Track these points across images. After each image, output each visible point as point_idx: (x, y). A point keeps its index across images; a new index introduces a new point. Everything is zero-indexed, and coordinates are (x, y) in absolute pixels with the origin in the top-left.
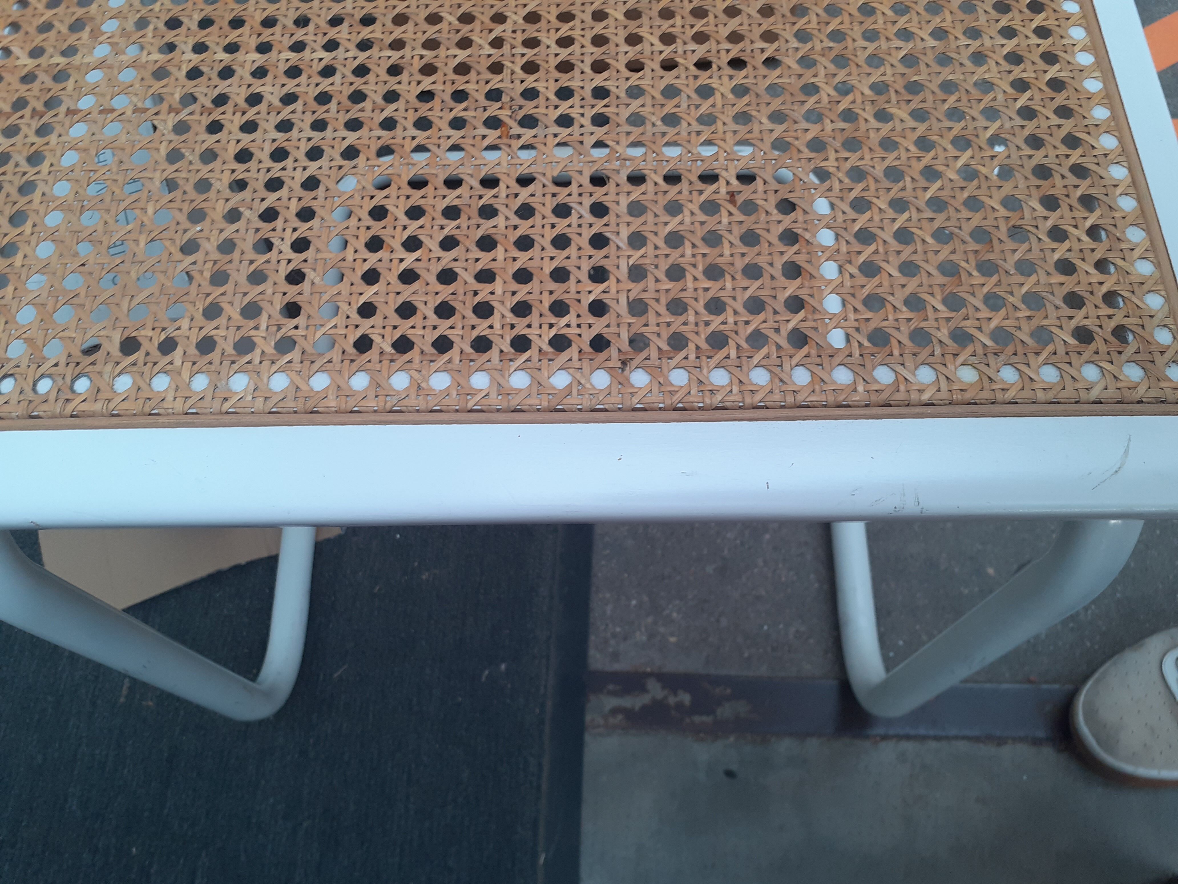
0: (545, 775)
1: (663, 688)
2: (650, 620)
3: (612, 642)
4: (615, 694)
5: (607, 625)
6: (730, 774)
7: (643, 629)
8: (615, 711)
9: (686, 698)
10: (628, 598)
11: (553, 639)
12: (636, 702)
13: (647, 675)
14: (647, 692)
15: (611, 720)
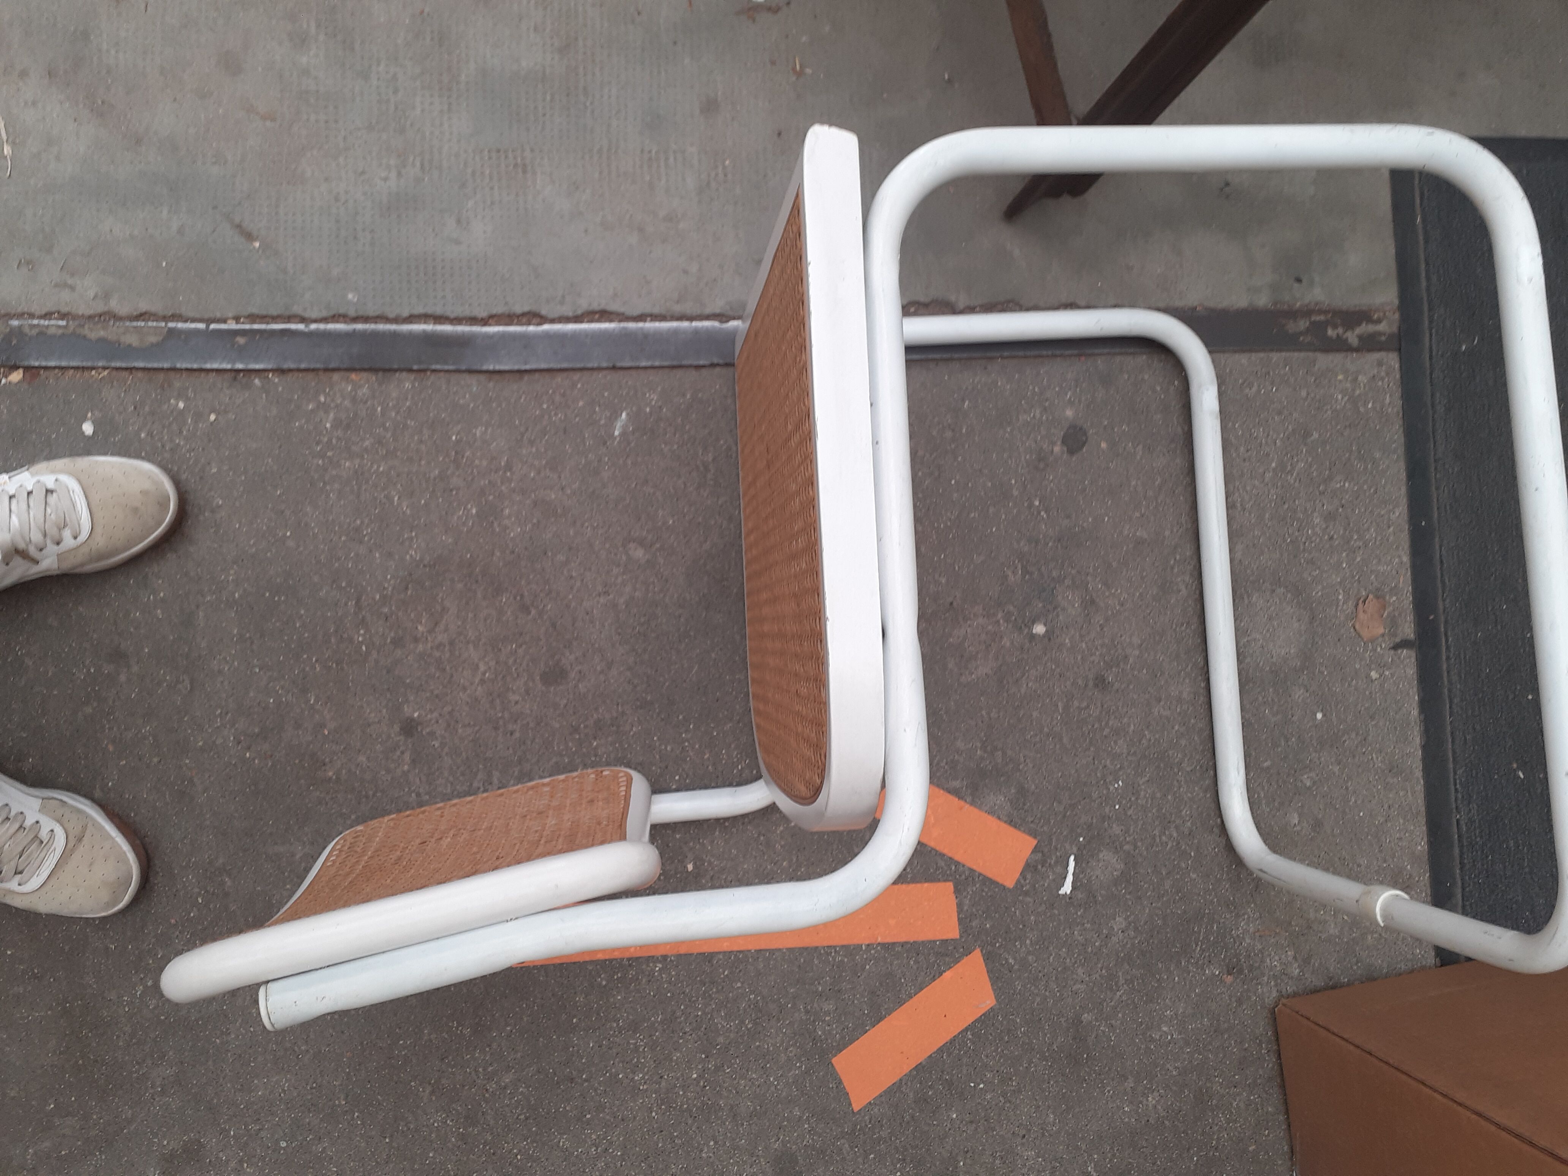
0: (1423, 275)
1: (1347, 339)
2: (1357, 392)
3: (1383, 374)
4: (1380, 334)
5: (1388, 386)
6: (1299, 280)
7: (1362, 384)
8: (1379, 321)
9: (1330, 332)
10: (1374, 408)
11: (1428, 372)
12: (1365, 328)
13: (1357, 350)
14: (1358, 336)
15: (1381, 315)
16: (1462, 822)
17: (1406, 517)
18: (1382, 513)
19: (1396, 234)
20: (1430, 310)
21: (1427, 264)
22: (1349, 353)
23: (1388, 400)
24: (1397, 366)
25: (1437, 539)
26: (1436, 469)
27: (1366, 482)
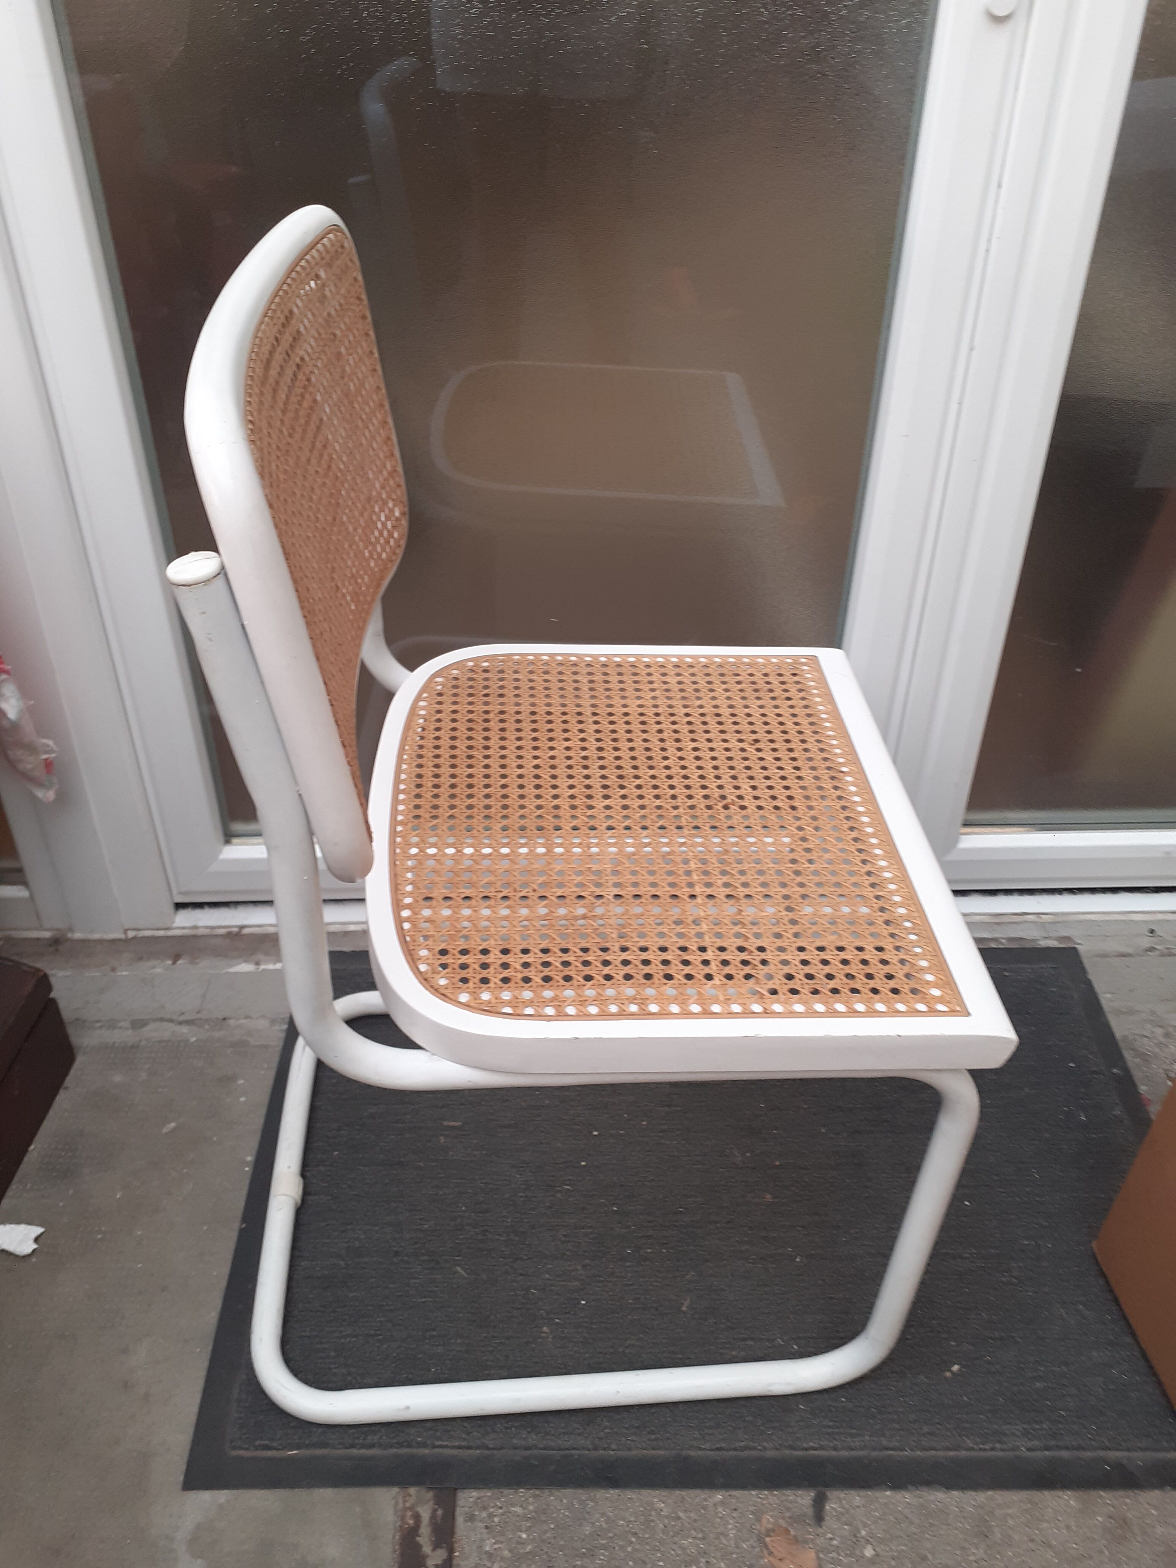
0: (363, 1451)
2: (506, 1553)
3: (484, 1515)
4: (433, 1517)
5: (500, 1508)
7: (496, 1546)
8: (417, 1517)
10: (528, 1530)
11: (487, 1452)
12: (425, 1538)
13: (451, 1551)
14: (434, 1550)
15: (409, 1513)
16: (1030, 1444)
17: (664, 1493)
18: (661, 1526)
19: (310, 1486)
20: (410, 1446)
21: (352, 1446)
22: (454, 1562)
23: (518, 1510)
24: (475, 1494)
25: (692, 1453)
26: (604, 1449)
27: (622, 1548)
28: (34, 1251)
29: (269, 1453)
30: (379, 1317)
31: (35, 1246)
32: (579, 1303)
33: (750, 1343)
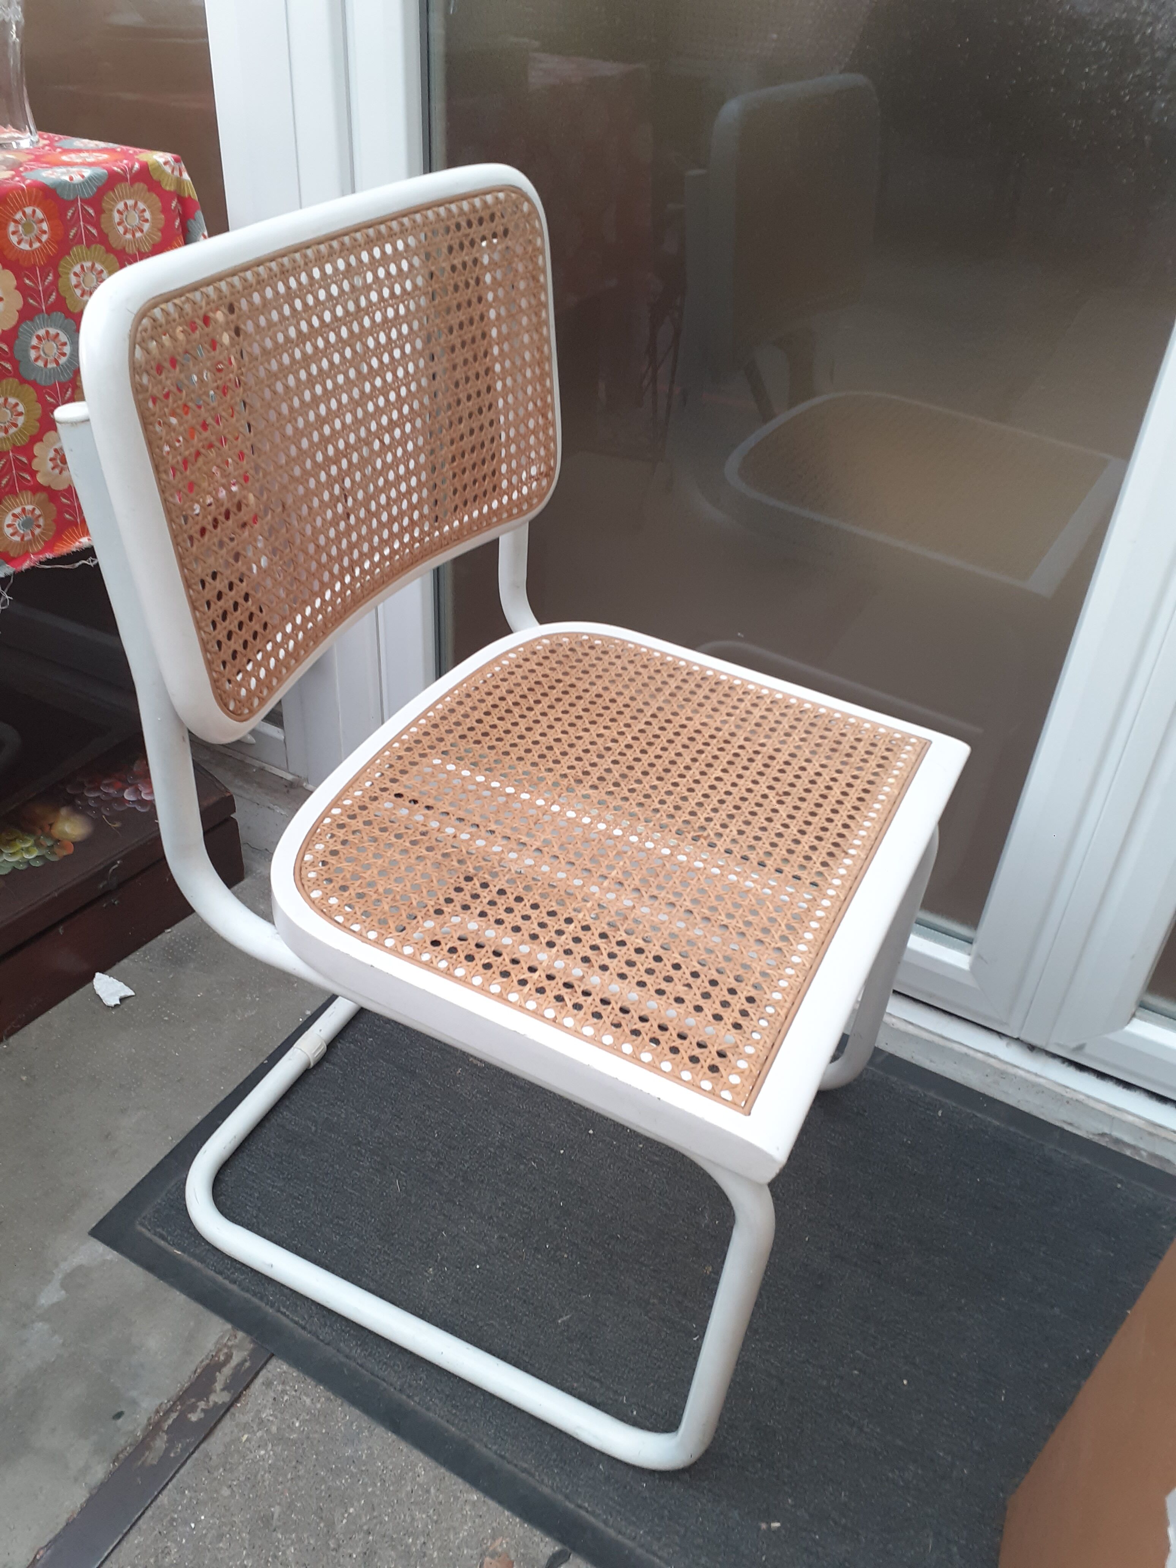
0: (227, 1282)
1: (215, 1403)
2: (274, 1429)
3: (280, 1387)
4: (241, 1364)
5: (296, 1391)
6: (119, 1415)
7: (271, 1418)
8: (229, 1357)
9: (194, 1417)
10: (304, 1422)
11: (315, 1340)
12: (222, 1378)
13: (236, 1400)
14: (223, 1390)
15: (226, 1350)
17: (432, 1464)
18: (409, 1488)
19: (172, 1284)
20: (261, 1299)
21: (220, 1273)
22: (232, 1410)
23: (308, 1401)
24: (285, 1367)
25: (477, 1445)
26: (409, 1396)
27: (365, 1485)
28: (116, 1006)
29: (162, 1243)
30: (310, 1185)
31: (118, 1002)
32: (475, 1265)
33: (597, 1385)
